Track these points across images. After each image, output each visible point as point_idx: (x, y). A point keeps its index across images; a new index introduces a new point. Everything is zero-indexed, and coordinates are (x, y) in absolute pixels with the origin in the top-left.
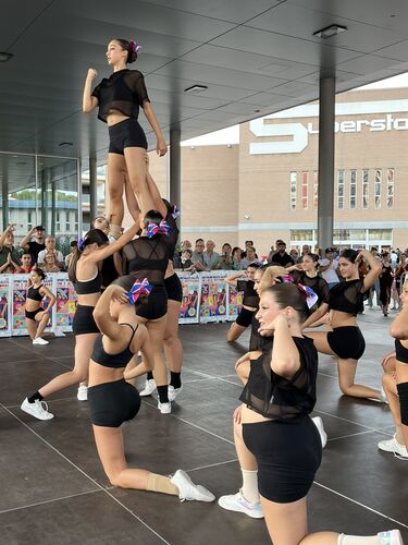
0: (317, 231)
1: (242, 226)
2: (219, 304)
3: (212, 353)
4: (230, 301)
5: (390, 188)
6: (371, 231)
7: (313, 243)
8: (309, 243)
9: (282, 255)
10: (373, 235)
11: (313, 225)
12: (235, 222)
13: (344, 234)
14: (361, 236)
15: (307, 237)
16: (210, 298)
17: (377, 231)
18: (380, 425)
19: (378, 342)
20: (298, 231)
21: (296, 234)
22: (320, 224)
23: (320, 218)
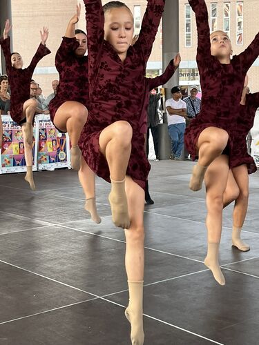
2: (59, 150)
3: (52, 200)
5: (239, 23)
13: (193, 74)
16: (49, 143)
22: (165, 62)
23: (165, 54)
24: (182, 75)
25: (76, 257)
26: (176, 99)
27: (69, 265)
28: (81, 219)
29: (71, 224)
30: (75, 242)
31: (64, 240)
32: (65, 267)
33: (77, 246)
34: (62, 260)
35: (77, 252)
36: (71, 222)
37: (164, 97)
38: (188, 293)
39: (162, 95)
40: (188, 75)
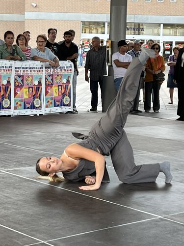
0: (110, 24)
1: (29, 15)
4: (16, 94)
6: (165, 26)
7: (105, 37)
8: (101, 37)
9: (68, 45)
10: (167, 31)
11: (105, 17)
12: (22, 11)
13: (138, 28)
14: (156, 31)
15: (100, 30)
17: (172, 26)
18: (166, 213)
19: (168, 137)
20: (90, 23)
21: (88, 26)
22: (113, 15)
23: (114, 7)
24: (128, 29)
25: (20, 203)
26: (123, 53)
27: (14, 210)
28: (25, 167)
29: (15, 171)
30: (19, 189)
31: (9, 185)
32: (9, 212)
33: (22, 192)
34: (6, 205)
35: (21, 198)
36: (16, 169)
37: (110, 49)
38: (130, 241)
39: (108, 47)
40: (134, 29)
